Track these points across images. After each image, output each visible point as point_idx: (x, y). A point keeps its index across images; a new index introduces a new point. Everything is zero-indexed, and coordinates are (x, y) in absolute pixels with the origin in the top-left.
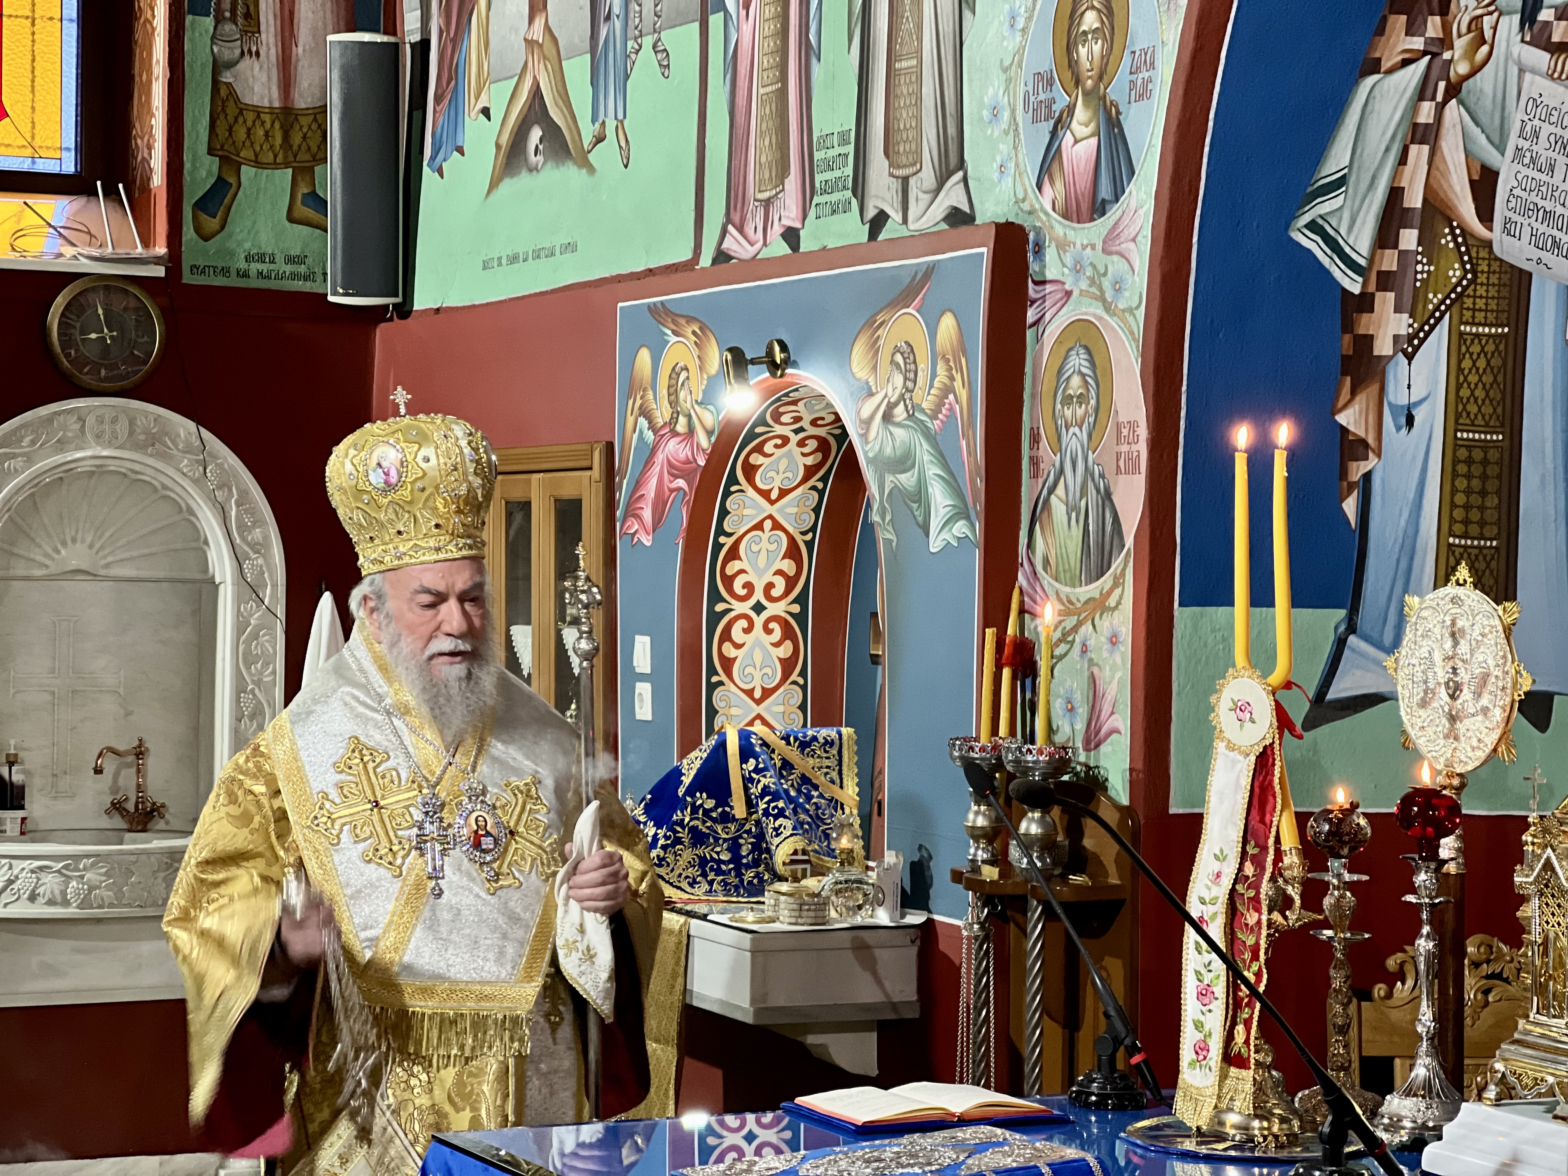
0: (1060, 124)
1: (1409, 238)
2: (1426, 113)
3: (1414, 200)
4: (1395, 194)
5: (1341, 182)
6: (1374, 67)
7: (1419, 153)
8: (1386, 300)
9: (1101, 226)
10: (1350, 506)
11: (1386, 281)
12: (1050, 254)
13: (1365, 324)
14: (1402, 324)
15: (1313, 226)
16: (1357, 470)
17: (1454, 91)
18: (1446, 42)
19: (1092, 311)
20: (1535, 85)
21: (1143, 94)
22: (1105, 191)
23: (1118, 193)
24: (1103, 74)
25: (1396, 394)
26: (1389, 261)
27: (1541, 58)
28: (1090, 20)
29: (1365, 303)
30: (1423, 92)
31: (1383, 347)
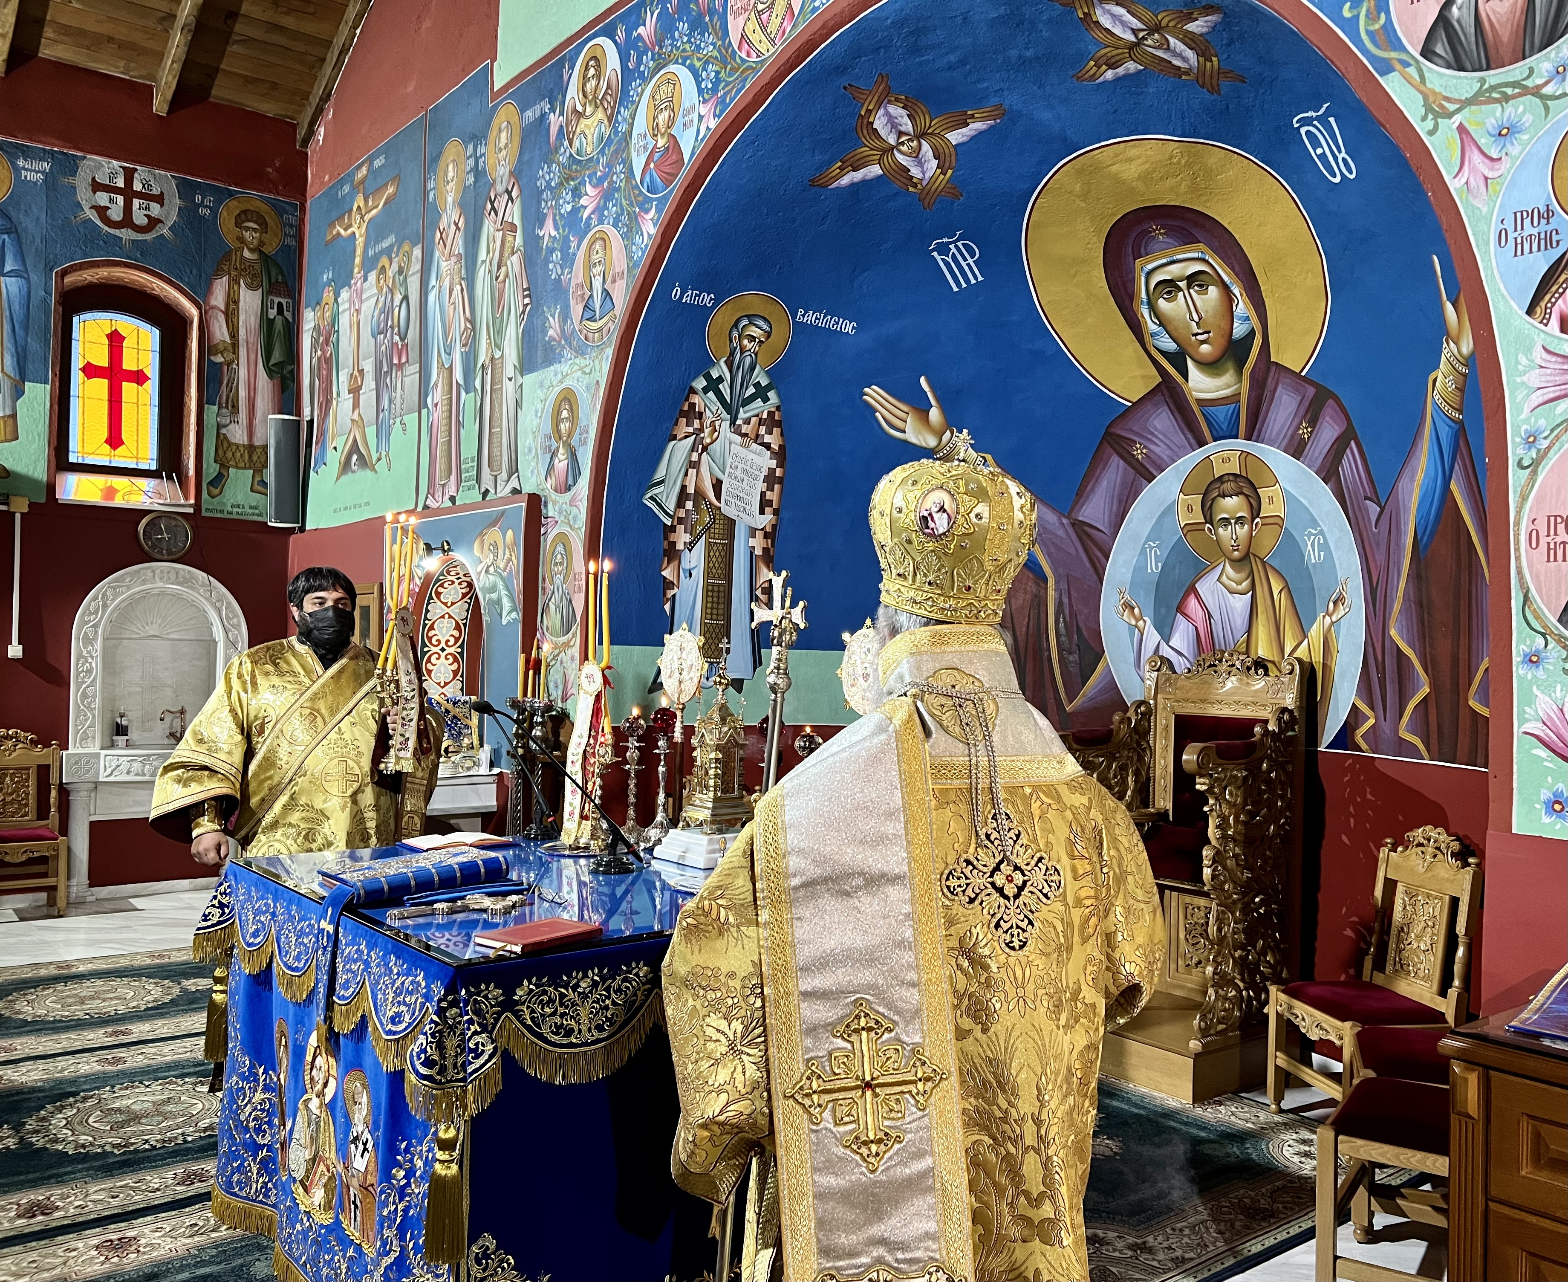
0: (554, 454)
1: (689, 505)
2: (695, 457)
3: (691, 490)
4: (684, 487)
5: (663, 481)
6: (674, 438)
7: (692, 472)
8: (681, 528)
9: (569, 495)
10: (667, 607)
11: (680, 521)
12: (550, 506)
13: (673, 537)
14: (687, 538)
15: (651, 498)
16: (670, 593)
17: (705, 449)
18: (701, 430)
19: (566, 529)
20: (736, 449)
21: (585, 443)
22: (570, 482)
23: (575, 483)
24: (570, 435)
25: (685, 565)
26: (682, 513)
27: (738, 439)
28: (565, 414)
29: (673, 529)
30: (693, 449)
31: (680, 546)
